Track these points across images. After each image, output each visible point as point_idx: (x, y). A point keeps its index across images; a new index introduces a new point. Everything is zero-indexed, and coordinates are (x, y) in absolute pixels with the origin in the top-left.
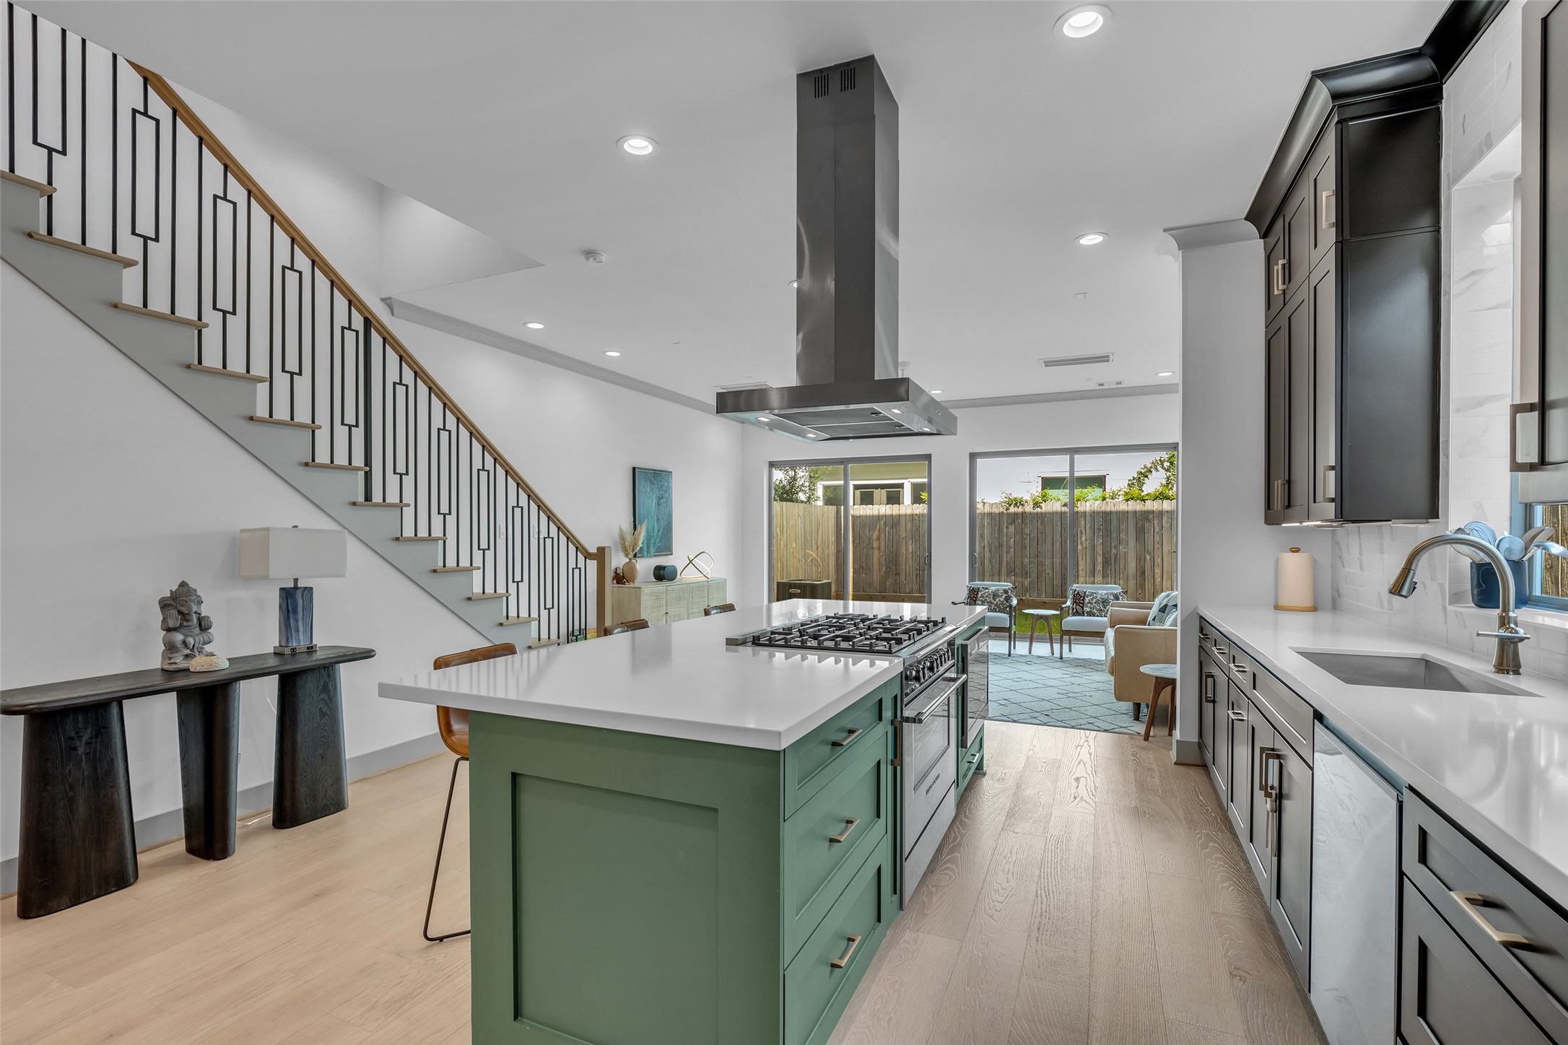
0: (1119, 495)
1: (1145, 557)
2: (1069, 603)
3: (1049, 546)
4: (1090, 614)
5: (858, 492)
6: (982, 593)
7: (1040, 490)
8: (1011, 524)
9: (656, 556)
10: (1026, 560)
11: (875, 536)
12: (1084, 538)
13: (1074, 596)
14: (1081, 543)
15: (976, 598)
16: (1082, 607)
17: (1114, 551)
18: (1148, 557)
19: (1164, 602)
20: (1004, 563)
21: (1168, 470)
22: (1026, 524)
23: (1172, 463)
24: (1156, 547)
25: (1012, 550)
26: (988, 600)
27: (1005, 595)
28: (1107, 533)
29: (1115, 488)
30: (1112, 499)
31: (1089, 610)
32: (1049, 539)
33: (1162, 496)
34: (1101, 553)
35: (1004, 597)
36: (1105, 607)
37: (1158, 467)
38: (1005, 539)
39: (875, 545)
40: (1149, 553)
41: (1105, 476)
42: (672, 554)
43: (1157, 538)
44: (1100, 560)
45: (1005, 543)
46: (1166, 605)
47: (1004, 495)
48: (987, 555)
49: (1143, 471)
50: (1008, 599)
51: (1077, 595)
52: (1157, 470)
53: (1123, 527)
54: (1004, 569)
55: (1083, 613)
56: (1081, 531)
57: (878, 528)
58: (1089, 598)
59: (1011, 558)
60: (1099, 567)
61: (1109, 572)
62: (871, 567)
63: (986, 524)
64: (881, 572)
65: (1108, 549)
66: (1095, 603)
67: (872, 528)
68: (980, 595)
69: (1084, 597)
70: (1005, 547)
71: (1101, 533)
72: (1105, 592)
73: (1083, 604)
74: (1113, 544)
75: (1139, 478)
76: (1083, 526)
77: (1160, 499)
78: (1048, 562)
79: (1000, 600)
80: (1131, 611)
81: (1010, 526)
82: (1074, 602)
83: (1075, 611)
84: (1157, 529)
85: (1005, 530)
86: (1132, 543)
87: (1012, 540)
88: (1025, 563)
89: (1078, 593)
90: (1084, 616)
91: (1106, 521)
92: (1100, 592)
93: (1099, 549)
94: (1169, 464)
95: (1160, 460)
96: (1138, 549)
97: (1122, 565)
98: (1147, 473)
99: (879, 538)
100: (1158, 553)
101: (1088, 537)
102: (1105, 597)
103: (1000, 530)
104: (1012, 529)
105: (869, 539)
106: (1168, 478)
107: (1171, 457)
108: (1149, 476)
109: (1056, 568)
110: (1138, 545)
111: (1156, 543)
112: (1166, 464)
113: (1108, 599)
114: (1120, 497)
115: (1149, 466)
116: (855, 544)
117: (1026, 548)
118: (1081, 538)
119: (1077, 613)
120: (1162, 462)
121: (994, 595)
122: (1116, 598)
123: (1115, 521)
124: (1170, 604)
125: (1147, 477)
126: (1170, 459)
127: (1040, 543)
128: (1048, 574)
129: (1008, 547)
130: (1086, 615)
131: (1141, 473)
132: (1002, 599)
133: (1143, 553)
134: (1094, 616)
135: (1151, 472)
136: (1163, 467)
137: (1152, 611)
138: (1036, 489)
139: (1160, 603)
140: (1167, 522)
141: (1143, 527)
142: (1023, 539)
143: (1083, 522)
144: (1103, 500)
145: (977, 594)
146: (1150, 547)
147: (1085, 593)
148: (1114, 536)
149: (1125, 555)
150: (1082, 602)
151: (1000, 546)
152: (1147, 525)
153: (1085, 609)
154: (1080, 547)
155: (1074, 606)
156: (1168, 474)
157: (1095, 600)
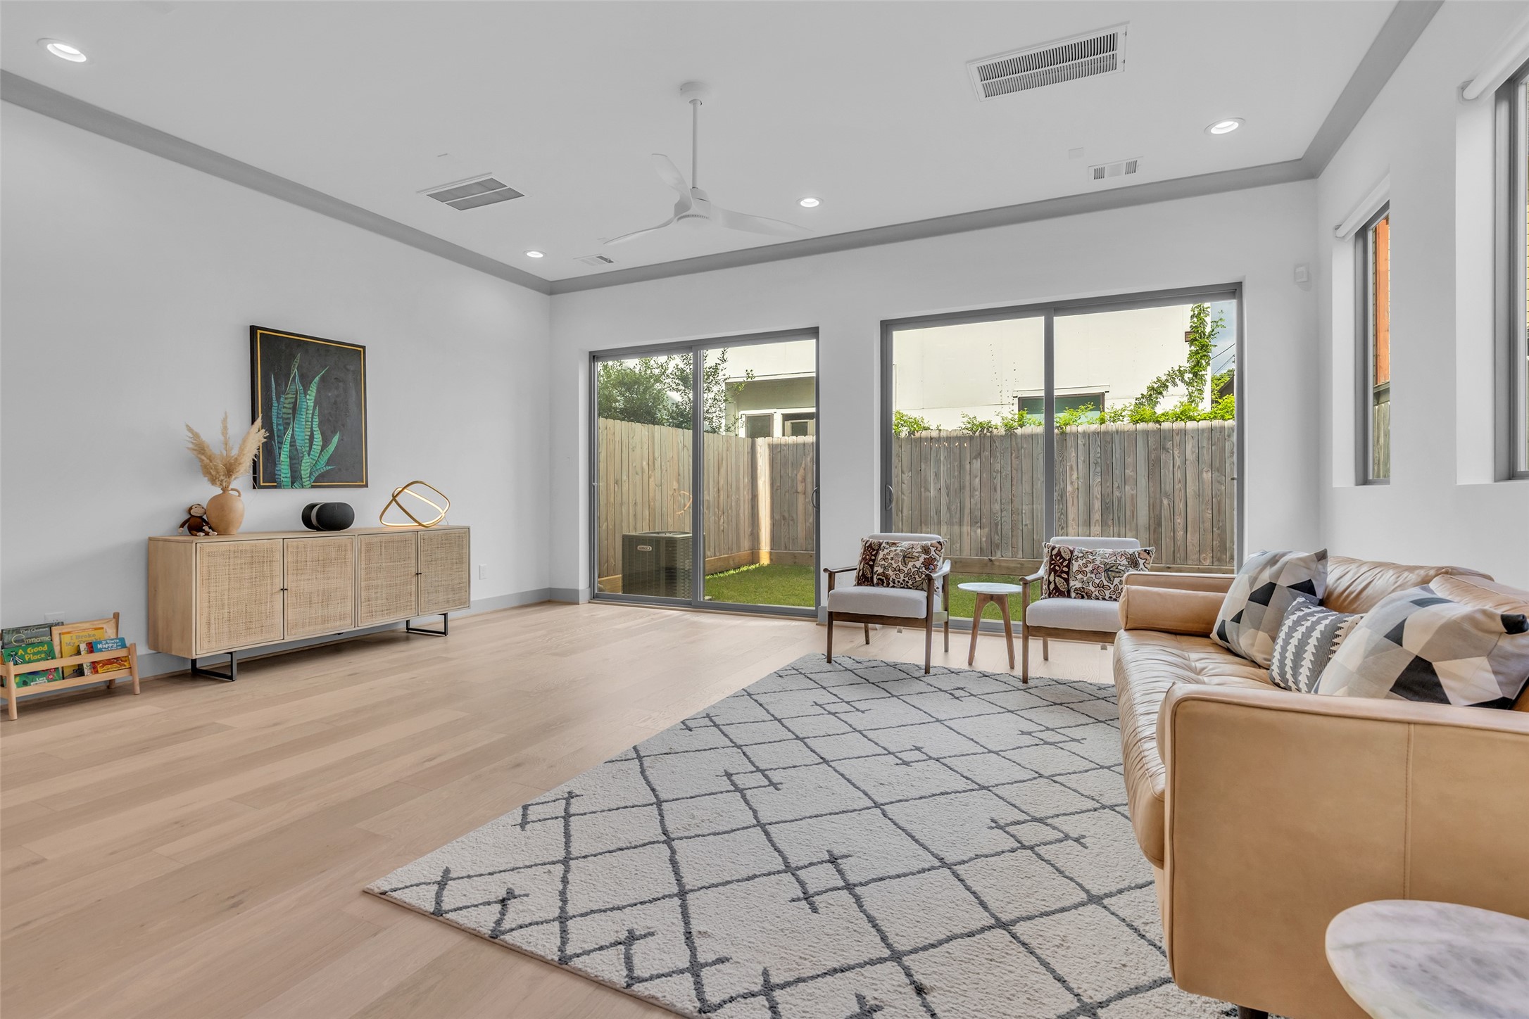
0: (1123, 416)
1: (1161, 502)
2: (1042, 572)
3: (1027, 487)
4: (1083, 594)
5: (788, 423)
6: (886, 551)
7: (1016, 411)
8: (976, 458)
9: (313, 487)
10: (997, 507)
11: (799, 477)
12: (1075, 476)
13: (1051, 559)
14: (1072, 483)
15: (874, 561)
16: (1067, 580)
17: (1117, 493)
18: (1165, 502)
19: (1265, 578)
20: (967, 511)
21: (1189, 384)
22: (996, 457)
23: (1195, 374)
24: (1177, 487)
25: (978, 493)
26: (895, 566)
27: (924, 556)
28: (1107, 469)
29: (1119, 407)
30: (1114, 421)
31: (1079, 585)
32: (1026, 478)
33: (1184, 415)
34: (1099, 496)
35: (922, 560)
36: (1110, 580)
37: (1177, 380)
38: (968, 478)
39: (800, 488)
40: (1167, 497)
41: (1103, 394)
42: (366, 486)
43: (1178, 475)
44: (1097, 505)
45: (967, 484)
46: (1271, 587)
47: (965, 420)
48: (944, 500)
49: (1156, 386)
50: (929, 563)
51: (1056, 555)
52: (1175, 384)
53: (1129, 460)
54: (967, 519)
55: (1069, 592)
56: (1071, 468)
57: (803, 466)
58: (1080, 562)
59: (976, 504)
60: (1097, 516)
61: (1110, 522)
62: (795, 516)
63: (942, 459)
64: (808, 524)
65: (1109, 490)
66: (1092, 573)
67: (795, 465)
68: (880, 556)
69: (1070, 560)
70: (968, 489)
71: (1099, 469)
72: (1110, 551)
73: (1067, 573)
74: (1116, 485)
75: (1151, 395)
76: (1074, 459)
77: (1182, 420)
78: (1026, 509)
79: (914, 566)
80: (1172, 596)
81: (974, 461)
82: (1052, 570)
83: (1052, 586)
84: (1178, 462)
85: (968, 467)
86: (1143, 481)
87: (978, 480)
88: (994, 511)
89: (1059, 553)
90: (1069, 596)
91: (1106, 452)
92: (1101, 551)
93: (1096, 491)
94: (1191, 376)
95: (1179, 370)
96: (1151, 489)
97: (1128, 513)
98: (1161, 389)
99: (804, 480)
100: (1179, 495)
101: (1080, 475)
102: (1111, 561)
103: (961, 466)
104: (976, 464)
105: (793, 481)
106: (1190, 395)
107: (1195, 366)
108: (1164, 393)
109: (1037, 516)
110: (1151, 484)
111: (1176, 480)
112: (1188, 376)
113: (1116, 565)
114: (1125, 419)
115: (1164, 378)
116: (775, 488)
117: (995, 490)
118: (1071, 475)
119: (1056, 592)
120: (1181, 373)
121: (904, 557)
122: (1133, 563)
123: (1118, 451)
124: (1284, 582)
125: (1161, 393)
126: (1192, 369)
127: (1014, 483)
128: (1026, 525)
129: (972, 490)
130: (1073, 595)
131: (1153, 389)
132: (918, 564)
133: (1158, 496)
134: (1089, 597)
135: (1167, 387)
136: (1183, 380)
137: (1228, 595)
138: (1011, 411)
139: (1253, 581)
140: (1193, 452)
141: (1158, 460)
142: (991, 478)
143: (1073, 454)
144: (1101, 424)
145: (875, 555)
146: (1169, 488)
147: (1072, 552)
148: (1117, 472)
149: (1132, 499)
150: (1066, 569)
151: (962, 488)
152: (1163, 457)
153: (1072, 583)
154: (1069, 488)
155: (1052, 578)
156: (1191, 389)
157: (1090, 567)
